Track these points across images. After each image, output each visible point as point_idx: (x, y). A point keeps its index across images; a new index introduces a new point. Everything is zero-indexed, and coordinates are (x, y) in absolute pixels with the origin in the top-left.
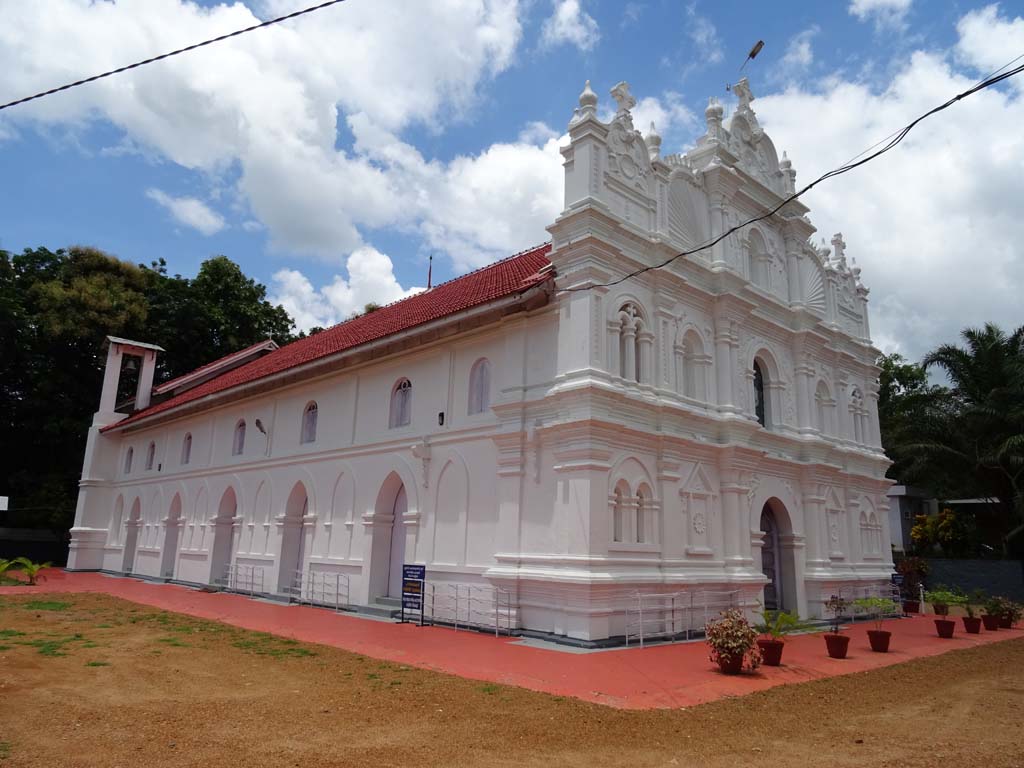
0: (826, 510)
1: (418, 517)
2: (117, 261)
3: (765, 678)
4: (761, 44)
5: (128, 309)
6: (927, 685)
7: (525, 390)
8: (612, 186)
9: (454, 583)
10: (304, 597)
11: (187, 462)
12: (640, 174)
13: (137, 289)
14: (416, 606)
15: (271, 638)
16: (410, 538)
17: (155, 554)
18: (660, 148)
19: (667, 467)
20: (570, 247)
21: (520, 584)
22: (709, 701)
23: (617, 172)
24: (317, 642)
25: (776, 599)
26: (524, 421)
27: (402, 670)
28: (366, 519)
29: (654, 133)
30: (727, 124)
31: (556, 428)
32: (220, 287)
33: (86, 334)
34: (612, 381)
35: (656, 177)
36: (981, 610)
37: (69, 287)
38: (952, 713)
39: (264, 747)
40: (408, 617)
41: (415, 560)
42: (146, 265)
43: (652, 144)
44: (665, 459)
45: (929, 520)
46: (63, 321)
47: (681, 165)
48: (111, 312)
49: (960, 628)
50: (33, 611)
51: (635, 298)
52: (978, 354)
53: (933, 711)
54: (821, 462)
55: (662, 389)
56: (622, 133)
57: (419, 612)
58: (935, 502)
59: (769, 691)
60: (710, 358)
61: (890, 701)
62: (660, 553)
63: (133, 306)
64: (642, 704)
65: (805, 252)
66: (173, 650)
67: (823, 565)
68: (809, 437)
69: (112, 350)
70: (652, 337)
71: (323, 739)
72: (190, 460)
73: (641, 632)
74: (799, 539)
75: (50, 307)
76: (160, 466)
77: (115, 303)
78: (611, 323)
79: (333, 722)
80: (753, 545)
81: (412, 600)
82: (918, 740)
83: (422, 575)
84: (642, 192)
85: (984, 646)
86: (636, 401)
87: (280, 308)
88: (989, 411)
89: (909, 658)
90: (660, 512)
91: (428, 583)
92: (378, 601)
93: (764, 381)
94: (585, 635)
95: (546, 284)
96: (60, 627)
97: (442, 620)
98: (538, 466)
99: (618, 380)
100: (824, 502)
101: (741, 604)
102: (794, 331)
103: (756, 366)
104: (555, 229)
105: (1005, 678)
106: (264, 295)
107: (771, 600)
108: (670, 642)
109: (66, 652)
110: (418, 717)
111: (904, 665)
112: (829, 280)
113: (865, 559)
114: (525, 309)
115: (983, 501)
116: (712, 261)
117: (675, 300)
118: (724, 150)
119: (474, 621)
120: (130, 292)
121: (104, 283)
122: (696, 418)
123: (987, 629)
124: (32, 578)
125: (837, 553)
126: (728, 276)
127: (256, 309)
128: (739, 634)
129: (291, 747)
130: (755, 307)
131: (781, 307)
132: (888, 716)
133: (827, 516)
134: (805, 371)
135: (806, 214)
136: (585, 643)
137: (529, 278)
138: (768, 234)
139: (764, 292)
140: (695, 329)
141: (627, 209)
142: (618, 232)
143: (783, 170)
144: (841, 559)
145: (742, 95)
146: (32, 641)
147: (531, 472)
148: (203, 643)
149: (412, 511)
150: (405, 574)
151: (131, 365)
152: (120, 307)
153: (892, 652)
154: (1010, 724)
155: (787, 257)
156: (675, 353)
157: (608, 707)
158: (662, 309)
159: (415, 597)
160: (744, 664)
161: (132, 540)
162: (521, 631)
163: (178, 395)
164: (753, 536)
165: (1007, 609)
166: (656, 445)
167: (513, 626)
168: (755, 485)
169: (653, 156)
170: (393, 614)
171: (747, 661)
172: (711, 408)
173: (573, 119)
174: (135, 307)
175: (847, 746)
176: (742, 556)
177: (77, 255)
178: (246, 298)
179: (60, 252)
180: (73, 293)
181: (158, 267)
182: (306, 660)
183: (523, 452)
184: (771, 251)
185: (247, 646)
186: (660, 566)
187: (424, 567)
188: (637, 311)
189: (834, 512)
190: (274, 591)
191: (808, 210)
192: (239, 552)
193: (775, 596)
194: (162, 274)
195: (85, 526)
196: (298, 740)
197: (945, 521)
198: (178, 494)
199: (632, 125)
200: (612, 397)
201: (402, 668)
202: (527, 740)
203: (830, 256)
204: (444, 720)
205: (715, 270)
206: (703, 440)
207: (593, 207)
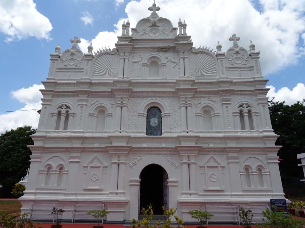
8: (61, 71)
12: (78, 62)
19: (74, 157)
23: (65, 66)
35: (85, 60)
44: (72, 155)
51: (67, 103)
56: (70, 53)
60: (110, 114)
62: (66, 190)
67: (189, 194)
70: (73, 114)
74: (173, 182)
78: (52, 114)
80: (131, 185)
84: (78, 67)
90: (68, 174)
102: (174, 90)
112: (217, 59)
117: (87, 98)
122: (92, 138)
125: (214, 188)
138: (164, 55)
144: (219, 191)
156: (89, 116)
158: (80, 103)
164: (130, 182)
166: (68, 150)
184: (165, 61)
188: (67, 106)
189: (211, 167)
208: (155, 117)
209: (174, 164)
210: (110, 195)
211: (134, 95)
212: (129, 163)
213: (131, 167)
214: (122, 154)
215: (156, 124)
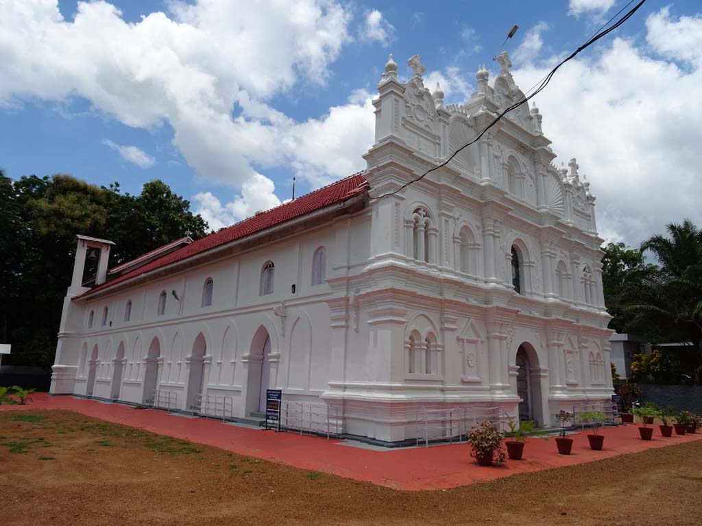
0: (564, 351)
1: (278, 357)
2: (85, 184)
3: (508, 468)
4: (516, 28)
5: (92, 216)
6: (624, 474)
7: (349, 268)
8: (409, 127)
9: (300, 403)
10: (203, 412)
11: (128, 320)
12: (429, 118)
13: (99, 203)
14: (275, 418)
15: (173, 441)
16: (273, 370)
17: (107, 383)
18: (443, 100)
19: (448, 321)
20: (378, 169)
21: (345, 402)
22: (464, 485)
23: (412, 117)
24: (204, 443)
25: (528, 412)
26: (348, 291)
27: (256, 463)
28: (244, 358)
29: (439, 90)
30: (492, 82)
31: (368, 294)
32: (156, 202)
33: (63, 234)
34: (407, 261)
35: (440, 120)
36: (673, 420)
37: (52, 202)
38: (637, 494)
39: (141, 517)
40: (270, 425)
41: (276, 387)
42: (105, 186)
43: (438, 97)
44: (445, 316)
45: (644, 358)
46: (48, 225)
47: (459, 112)
48: (81, 219)
49: (657, 433)
50: (16, 422)
51: (425, 204)
52: (677, 241)
53: (624, 492)
54: (560, 317)
55: (445, 267)
56: (415, 90)
57: (277, 422)
58: (649, 345)
59: (510, 478)
60: (479, 245)
61: (595, 485)
62: (442, 381)
63: (96, 214)
64: (416, 487)
65: (549, 172)
66: (102, 449)
67: (562, 389)
68: (551, 300)
69: (80, 244)
70: (437, 231)
71: (183, 512)
72: (130, 319)
73: (427, 435)
74: (545, 371)
75: (39, 216)
76: (111, 323)
77: (84, 213)
78: (407, 222)
79: (195, 500)
80: (510, 375)
81: (273, 414)
82: (606, 512)
83: (279, 397)
84: (430, 131)
85: (673, 446)
86: (425, 276)
87: (199, 216)
88: (685, 281)
89: (616, 454)
90: (443, 352)
91: (284, 402)
92: (252, 415)
93: (520, 261)
94: (388, 438)
95: (362, 194)
96: (30, 433)
97: (293, 428)
98: (357, 320)
99: (412, 261)
100: (562, 345)
101: (501, 416)
102: (540, 226)
103: (513, 250)
104: (369, 157)
105: (682, 469)
106: (188, 207)
107: (524, 413)
108: (449, 443)
109: (28, 450)
110: (256, 496)
111: (612, 459)
112: (566, 191)
113: (593, 385)
114: (348, 213)
115: (682, 344)
116: (481, 178)
117: (454, 205)
118: (489, 101)
119: (314, 428)
120: (95, 206)
121: (77, 199)
122: (468, 287)
123: (678, 433)
124: (22, 399)
125: (572, 381)
126: (491, 188)
127: (181, 217)
128: (490, 437)
129: (159, 516)
130: (511, 210)
131: (532, 210)
132: (590, 495)
133: (565, 355)
134: (549, 254)
135: (549, 145)
136: (387, 444)
137: (352, 191)
138: (522, 159)
139: (518, 200)
140: (468, 225)
141: (419, 142)
142: (413, 159)
143: (532, 115)
144: (575, 385)
145: (503, 63)
146: (8, 442)
147: (352, 324)
148: (124, 444)
149: (274, 353)
150: (268, 396)
151: (93, 255)
152: (87, 216)
153: (604, 450)
154: (676, 501)
155: (536, 176)
156: (454, 242)
157: (391, 489)
158: (444, 212)
159: (275, 412)
160: (494, 458)
161: (92, 373)
162: (345, 436)
163: (126, 274)
164: (510, 369)
165: (692, 420)
166: (441, 305)
167: (340, 432)
168: (512, 334)
169: (437, 106)
170: (261, 424)
171: (496, 456)
172: (480, 280)
173: (381, 82)
174: (97, 216)
175: (554, 517)
176: (502, 382)
177: (58, 180)
178: (174, 209)
179: (46, 178)
180: (55, 206)
181: (114, 188)
182: (192, 455)
183: (347, 311)
184: (524, 171)
185: (155, 446)
186: (442, 390)
187: (281, 391)
188: (426, 212)
189: (569, 352)
190: (184, 408)
191: (551, 143)
192: (162, 381)
193: (528, 411)
194: (116, 193)
195: (62, 364)
196: (166, 512)
197: (655, 359)
198: (122, 342)
199: (423, 85)
200: (406, 273)
201: (256, 461)
202: (327, 512)
203: (567, 174)
204: (273, 498)
205: (483, 184)
206: (474, 302)
207: (394, 141)
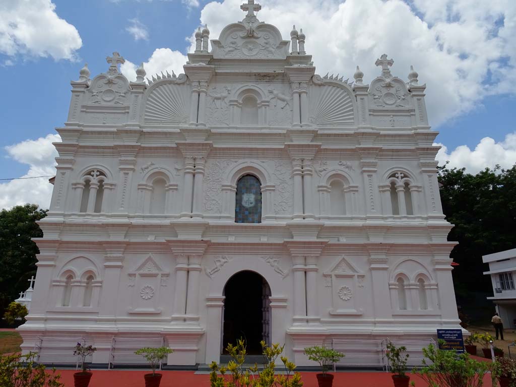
12: (119, 96)
19: (110, 259)
23: (98, 102)
35: (132, 93)
44: (108, 255)
51: (100, 166)
56: (105, 79)
62: (98, 313)
74: (280, 300)
78: (75, 185)
80: (209, 306)
84: (119, 105)
90: (101, 287)
102: (283, 147)
112: (356, 96)
125: (345, 311)
138: (267, 87)
140: (162, 170)
141: (104, 118)
144: (355, 316)
156: (138, 189)
158: (121, 167)
164: (210, 300)
166: (103, 247)
168: (220, 263)
184: (269, 98)
188: (101, 172)
200: (56, 225)
208: (250, 192)
209: (280, 270)
210: (173, 323)
211: (216, 154)
212: (205, 270)
213: (209, 275)
214: (194, 254)
215: (251, 203)
